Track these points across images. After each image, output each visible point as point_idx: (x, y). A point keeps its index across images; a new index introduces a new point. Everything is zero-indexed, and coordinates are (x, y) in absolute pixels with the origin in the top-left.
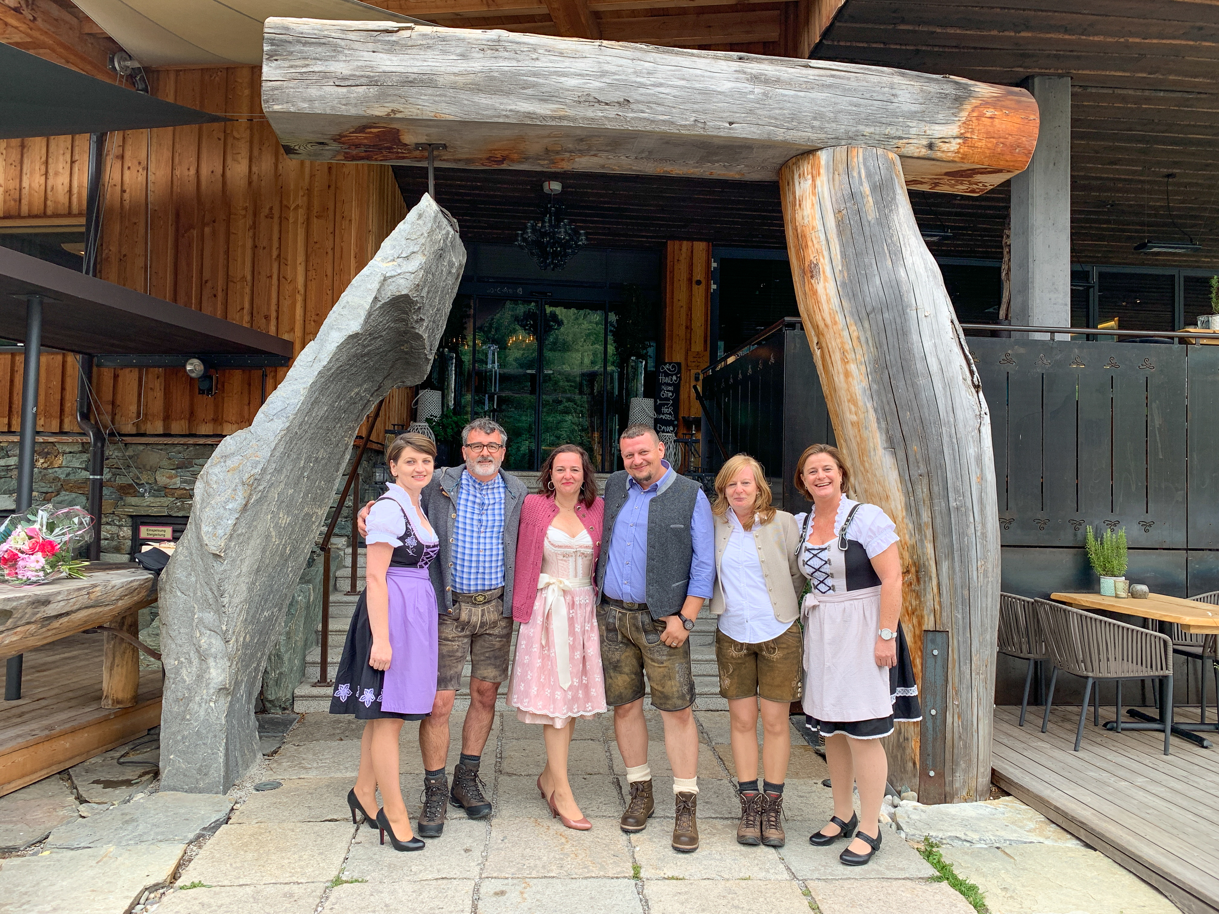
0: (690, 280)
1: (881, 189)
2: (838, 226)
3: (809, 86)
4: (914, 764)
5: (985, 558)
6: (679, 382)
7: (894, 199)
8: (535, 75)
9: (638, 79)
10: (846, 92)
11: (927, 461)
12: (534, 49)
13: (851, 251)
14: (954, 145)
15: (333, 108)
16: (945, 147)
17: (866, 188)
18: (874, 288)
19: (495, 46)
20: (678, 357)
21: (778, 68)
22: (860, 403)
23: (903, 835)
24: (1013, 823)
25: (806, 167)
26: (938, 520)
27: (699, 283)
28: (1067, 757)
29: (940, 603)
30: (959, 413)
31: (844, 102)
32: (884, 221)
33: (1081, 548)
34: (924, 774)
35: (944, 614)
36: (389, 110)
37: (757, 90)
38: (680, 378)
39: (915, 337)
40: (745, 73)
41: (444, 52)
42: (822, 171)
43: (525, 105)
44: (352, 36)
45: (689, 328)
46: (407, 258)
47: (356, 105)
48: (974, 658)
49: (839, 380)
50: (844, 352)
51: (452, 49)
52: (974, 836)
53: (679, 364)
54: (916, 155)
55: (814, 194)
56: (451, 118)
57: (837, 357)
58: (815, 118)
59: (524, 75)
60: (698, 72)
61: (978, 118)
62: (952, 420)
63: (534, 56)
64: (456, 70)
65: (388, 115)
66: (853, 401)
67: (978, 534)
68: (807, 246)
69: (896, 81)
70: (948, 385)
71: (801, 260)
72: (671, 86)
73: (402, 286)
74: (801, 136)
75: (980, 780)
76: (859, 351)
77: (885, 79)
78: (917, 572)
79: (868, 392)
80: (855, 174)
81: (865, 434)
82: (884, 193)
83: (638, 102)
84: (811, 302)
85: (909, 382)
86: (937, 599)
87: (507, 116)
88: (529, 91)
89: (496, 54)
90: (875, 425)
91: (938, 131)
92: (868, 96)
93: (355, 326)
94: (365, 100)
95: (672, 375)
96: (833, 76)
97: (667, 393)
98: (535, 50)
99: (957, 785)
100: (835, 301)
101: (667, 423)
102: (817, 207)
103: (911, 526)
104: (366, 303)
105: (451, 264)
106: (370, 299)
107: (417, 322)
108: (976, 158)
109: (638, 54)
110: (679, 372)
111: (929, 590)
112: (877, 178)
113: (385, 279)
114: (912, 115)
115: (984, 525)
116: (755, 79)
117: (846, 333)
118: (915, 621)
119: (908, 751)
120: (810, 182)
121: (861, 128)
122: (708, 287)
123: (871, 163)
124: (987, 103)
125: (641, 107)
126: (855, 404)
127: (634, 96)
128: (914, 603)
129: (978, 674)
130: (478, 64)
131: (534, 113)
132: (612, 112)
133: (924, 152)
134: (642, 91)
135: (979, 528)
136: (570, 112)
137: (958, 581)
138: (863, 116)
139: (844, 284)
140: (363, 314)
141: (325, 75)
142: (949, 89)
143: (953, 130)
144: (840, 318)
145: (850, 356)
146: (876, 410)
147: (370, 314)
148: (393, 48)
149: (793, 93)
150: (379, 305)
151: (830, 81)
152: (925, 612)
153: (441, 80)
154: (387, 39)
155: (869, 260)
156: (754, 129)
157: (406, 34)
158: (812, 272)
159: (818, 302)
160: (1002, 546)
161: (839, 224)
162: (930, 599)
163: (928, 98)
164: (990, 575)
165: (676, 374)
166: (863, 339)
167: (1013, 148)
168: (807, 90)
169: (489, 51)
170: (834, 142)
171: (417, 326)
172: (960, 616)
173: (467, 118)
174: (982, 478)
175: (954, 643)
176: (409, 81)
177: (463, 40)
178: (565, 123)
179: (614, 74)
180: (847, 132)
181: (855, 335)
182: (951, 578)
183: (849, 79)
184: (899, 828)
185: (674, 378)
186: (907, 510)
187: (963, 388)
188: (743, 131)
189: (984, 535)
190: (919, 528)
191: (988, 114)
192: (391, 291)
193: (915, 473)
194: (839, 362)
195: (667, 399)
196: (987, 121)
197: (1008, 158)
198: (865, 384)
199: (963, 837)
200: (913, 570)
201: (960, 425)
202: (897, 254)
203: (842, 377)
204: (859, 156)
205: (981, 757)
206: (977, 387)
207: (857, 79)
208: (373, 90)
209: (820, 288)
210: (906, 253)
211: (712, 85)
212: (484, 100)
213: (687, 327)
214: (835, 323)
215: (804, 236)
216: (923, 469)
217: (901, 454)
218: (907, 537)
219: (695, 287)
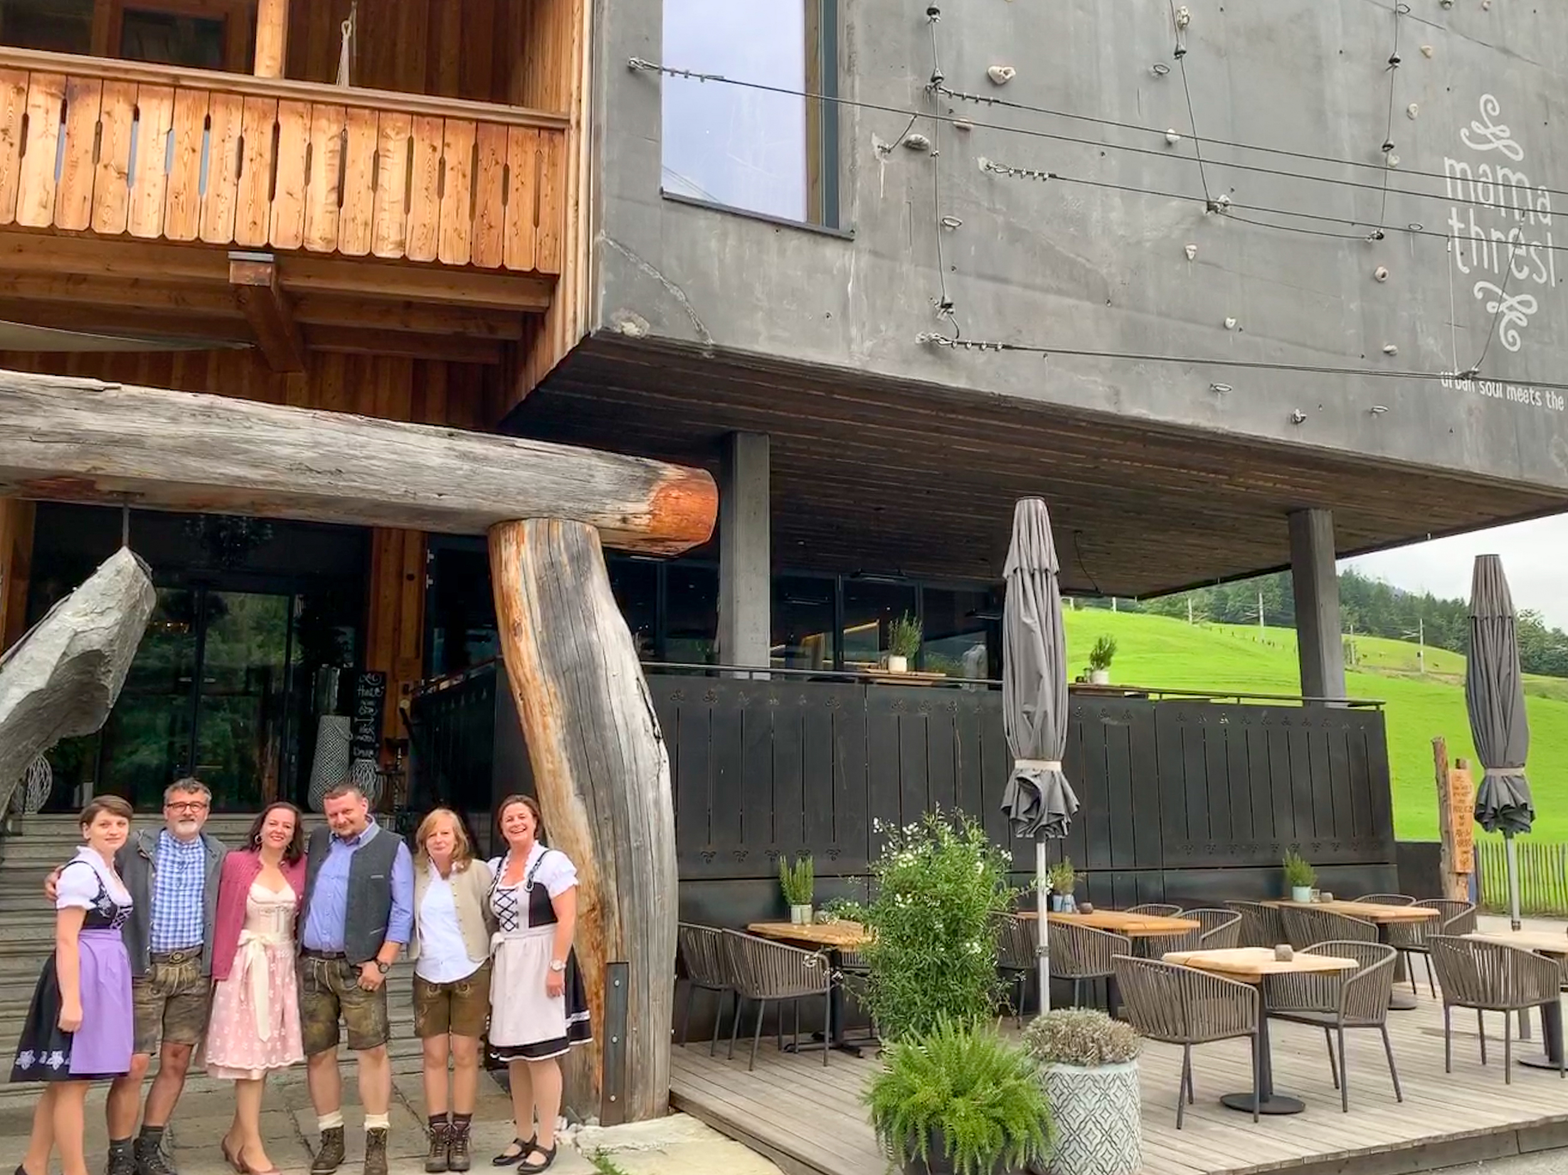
0: (400, 574)
1: (579, 559)
2: (539, 591)
3: (516, 465)
4: (598, 1092)
5: (662, 892)
6: (383, 697)
7: (589, 568)
8: (247, 442)
9: (352, 452)
10: (549, 471)
11: (612, 805)
12: (247, 417)
13: (550, 614)
14: (645, 520)
15: (27, 461)
16: (637, 521)
17: (565, 559)
18: (570, 650)
19: (207, 412)
20: (383, 665)
21: (486, 446)
22: (556, 754)
23: (579, 1151)
24: (677, 1132)
25: (512, 534)
26: (621, 860)
27: (411, 577)
28: (742, 1077)
29: (622, 938)
30: (641, 763)
31: (547, 480)
32: (580, 589)
33: (776, 878)
34: (606, 1099)
35: (625, 947)
36: (89, 467)
37: (466, 467)
38: (384, 691)
39: (604, 695)
40: (454, 450)
41: (155, 415)
42: (526, 539)
43: (236, 470)
44: (51, 392)
45: (397, 629)
46: (102, 613)
47: (52, 460)
48: (651, 987)
49: (538, 730)
50: (542, 705)
51: (161, 412)
52: (639, 1144)
53: (384, 674)
54: (612, 526)
55: (518, 559)
56: (158, 477)
57: (536, 710)
58: (519, 494)
59: (237, 442)
60: (410, 447)
61: (665, 497)
62: (634, 768)
63: (247, 424)
64: (165, 433)
65: (89, 470)
66: (549, 750)
67: (656, 870)
68: (511, 606)
69: (593, 463)
70: (632, 737)
71: (507, 617)
72: (382, 459)
73: (95, 641)
74: (506, 507)
75: (657, 1100)
76: (556, 706)
77: (584, 461)
78: (602, 909)
79: (562, 744)
80: (555, 546)
81: (559, 781)
82: (581, 561)
83: (349, 472)
84: (514, 658)
85: (598, 734)
86: (619, 932)
87: (216, 479)
88: (240, 457)
89: (209, 420)
90: (567, 774)
91: (630, 508)
92: (567, 475)
93: (39, 682)
94: (64, 456)
95: (374, 687)
96: (537, 456)
97: (367, 709)
98: (248, 419)
99: (636, 1106)
100: (536, 659)
101: (364, 746)
102: (521, 571)
103: (597, 866)
104: (52, 658)
105: (143, 612)
106: (58, 655)
107: (104, 673)
108: (665, 531)
109: (353, 428)
110: (384, 683)
111: (612, 925)
112: (575, 549)
113: (76, 634)
114: (607, 494)
115: (661, 861)
116: (464, 456)
117: (544, 689)
118: (599, 954)
119: (592, 1079)
120: (514, 548)
121: (561, 502)
122: (422, 582)
123: (569, 536)
124: (673, 485)
125: (353, 477)
126: (552, 754)
127: (346, 466)
128: (599, 938)
129: (655, 1000)
130: (189, 429)
131: (246, 478)
132: (324, 480)
133: (618, 525)
134: (355, 462)
135: (656, 865)
136: (281, 478)
137: (637, 915)
138: (563, 492)
139: (543, 644)
140: (49, 670)
141: (21, 430)
142: (640, 472)
143: (644, 507)
144: (539, 675)
145: (548, 709)
146: (569, 760)
147: (56, 669)
148: (98, 407)
149: (500, 470)
150: (67, 659)
151: (534, 460)
152: (608, 946)
153: (149, 442)
154: (91, 397)
155: (565, 623)
156: (462, 500)
157: (113, 393)
158: (515, 629)
159: (520, 659)
160: (680, 881)
161: (541, 589)
162: (613, 934)
163: (621, 479)
164: (666, 906)
165: (379, 687)
166: (559, 695)
167: (696, 523)
168: (512, 468)
169: (200, 417)
170: (538, 515)
171: (102, 677)
172: (639, 947)
173: (175, 479)
174: (660, 819)
175: (633, 972)
176: (114, 441)
177: (173, 404)
178: (277, 488)
179: (326, 445)
180: (548, 507)
181: (552, 690)
182: (632, 912)
183: (551, 459)
184: (577, 1146)
185: (377, 690)
186: (594, 850)
187: (645, 739)
188: (451, 501)
189: (661, 872)
190: (604, 867)
191: (674, 495)
192: (80, 647)
193: (601, 818)
194: (538, 714)
195: (368, 716)
196: (673, 501)
197: (692, 531)
198: (560, 736)
199: (631, 1146)
200: (598, 907)
201: (641, 773)
202: (590, 619)
203: (541, 729)
204: (558, 529)
205: (657, 1079)
206: (658, 738)
207: (559, 460)
208: (74, 447)
209: (522, 645)
210: (599, 619)
211: (421, 460)
212: (193, 463)
213: (395, 630)
214: (535, 679)
215: (509, 597)
216: (608, 814)
217: (590, 800)
218: (594, 877)
219: (406, 582)
